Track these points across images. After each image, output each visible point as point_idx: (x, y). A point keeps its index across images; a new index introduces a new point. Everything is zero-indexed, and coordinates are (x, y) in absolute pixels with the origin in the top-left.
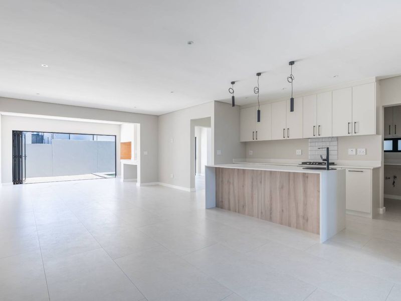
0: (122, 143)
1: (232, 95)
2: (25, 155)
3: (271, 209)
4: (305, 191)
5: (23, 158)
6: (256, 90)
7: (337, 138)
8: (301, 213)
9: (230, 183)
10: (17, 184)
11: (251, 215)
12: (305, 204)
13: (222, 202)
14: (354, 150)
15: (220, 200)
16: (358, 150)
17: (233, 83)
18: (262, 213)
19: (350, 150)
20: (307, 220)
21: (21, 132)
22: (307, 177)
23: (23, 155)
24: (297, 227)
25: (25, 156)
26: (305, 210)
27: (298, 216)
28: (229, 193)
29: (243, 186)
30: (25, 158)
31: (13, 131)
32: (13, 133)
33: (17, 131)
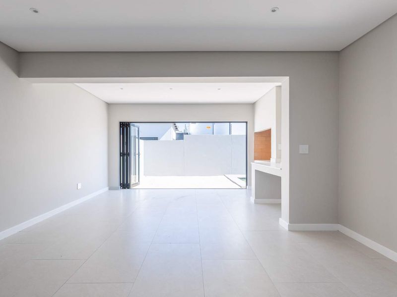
0: (256, 134)
2: (139, 152)
10: (125, 188)
30: (139, 156)
31: (120, 122)
32: (120, 125)
33: (125, 122)
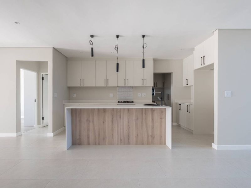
1: (91, 46)
3: (129, 136)
4: (153, 120)
6: (116, 48)
7: (133, 87)
8: (150, 134)
9: (89, 121)
11: (111, 143)
12: (153, 128)
13: (80, 139)
14: (141, 94)
15: (78, 137)
16: (143, 94)
17: (92, 36)
18: (121, 140)
19: (139, 94)
20: (154, 138)
22: (154, 111)
24: (148, 144)
26: (153, 131)
27: (148, 136)
28: (88, 130)
29: (103, 123)
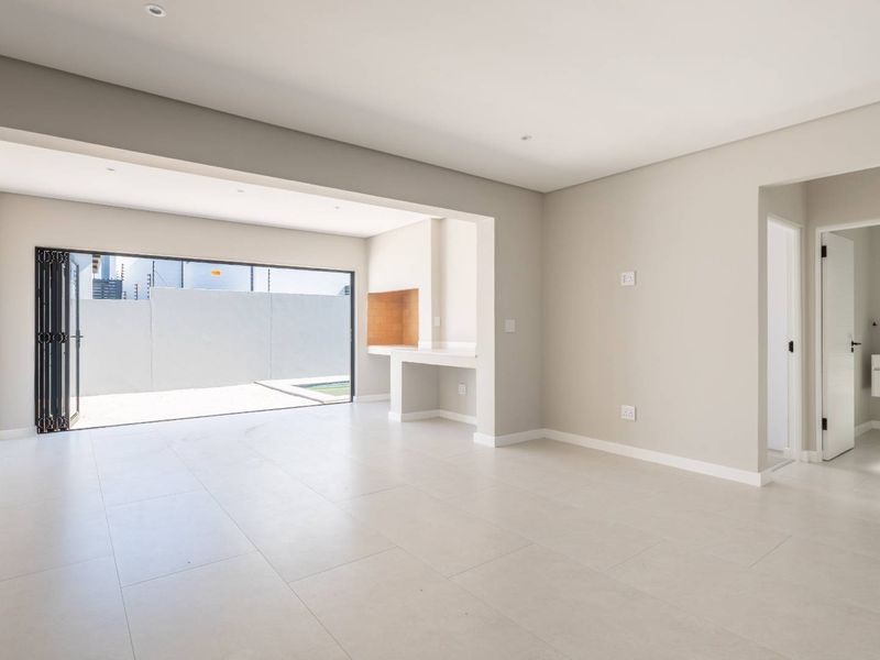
0: (371, 296)
2: (78, 332)
5: (73, 341)
10: (50, 431)
21: (64, 254)
23: (73, 332)
25: (78, 336)
30: (78, 341)
31: (37, 249)
32: (36, 252)
33: (51, 250)
